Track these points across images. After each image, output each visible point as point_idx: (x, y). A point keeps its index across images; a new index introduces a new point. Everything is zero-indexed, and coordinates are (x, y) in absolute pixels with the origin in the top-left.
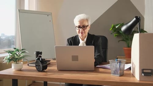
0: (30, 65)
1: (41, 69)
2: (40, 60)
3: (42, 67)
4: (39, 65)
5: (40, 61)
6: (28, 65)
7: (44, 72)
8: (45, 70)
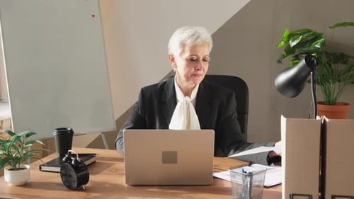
0: (44, 168)
1: (75, 185)
2: (73, 162)
3: (76, 180)
4: (70, 176)
5: (72, 166)
6: (40, 168)
7: (82, 190)
8: (84, 187)
